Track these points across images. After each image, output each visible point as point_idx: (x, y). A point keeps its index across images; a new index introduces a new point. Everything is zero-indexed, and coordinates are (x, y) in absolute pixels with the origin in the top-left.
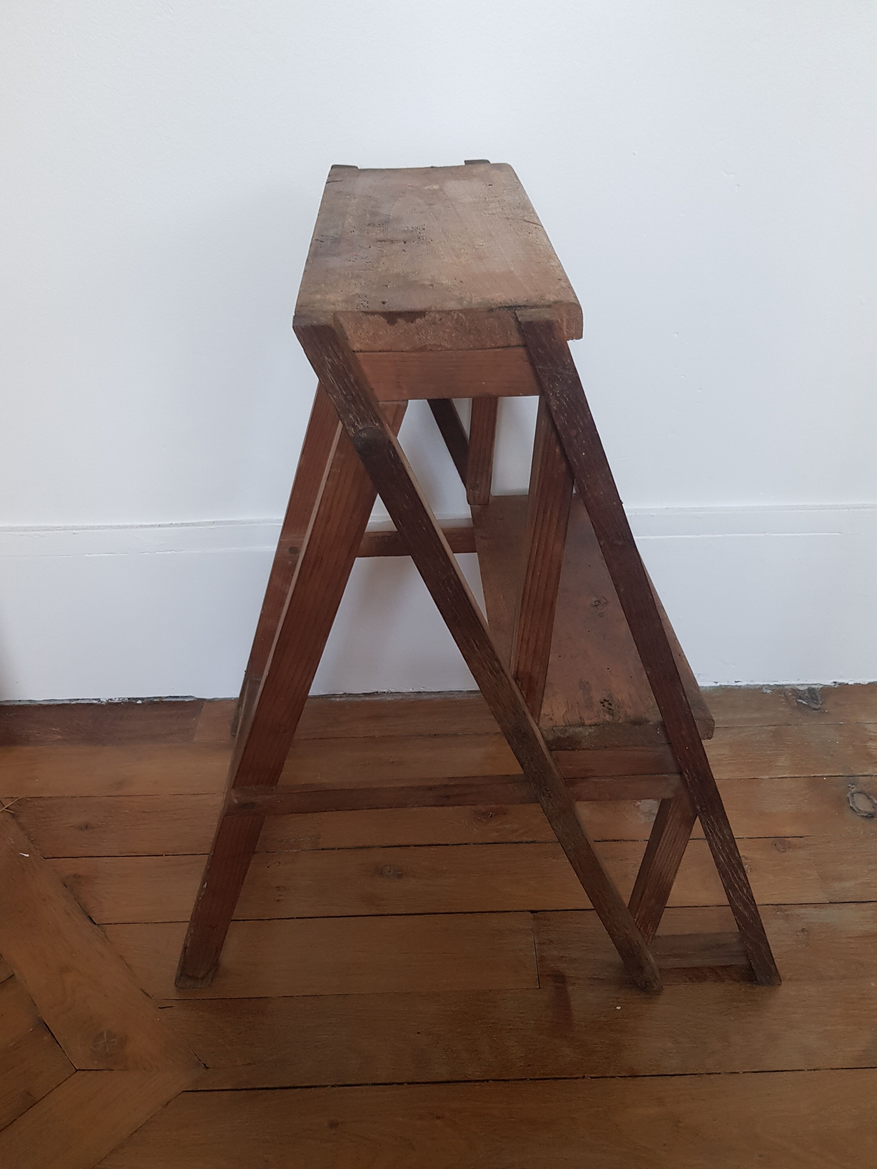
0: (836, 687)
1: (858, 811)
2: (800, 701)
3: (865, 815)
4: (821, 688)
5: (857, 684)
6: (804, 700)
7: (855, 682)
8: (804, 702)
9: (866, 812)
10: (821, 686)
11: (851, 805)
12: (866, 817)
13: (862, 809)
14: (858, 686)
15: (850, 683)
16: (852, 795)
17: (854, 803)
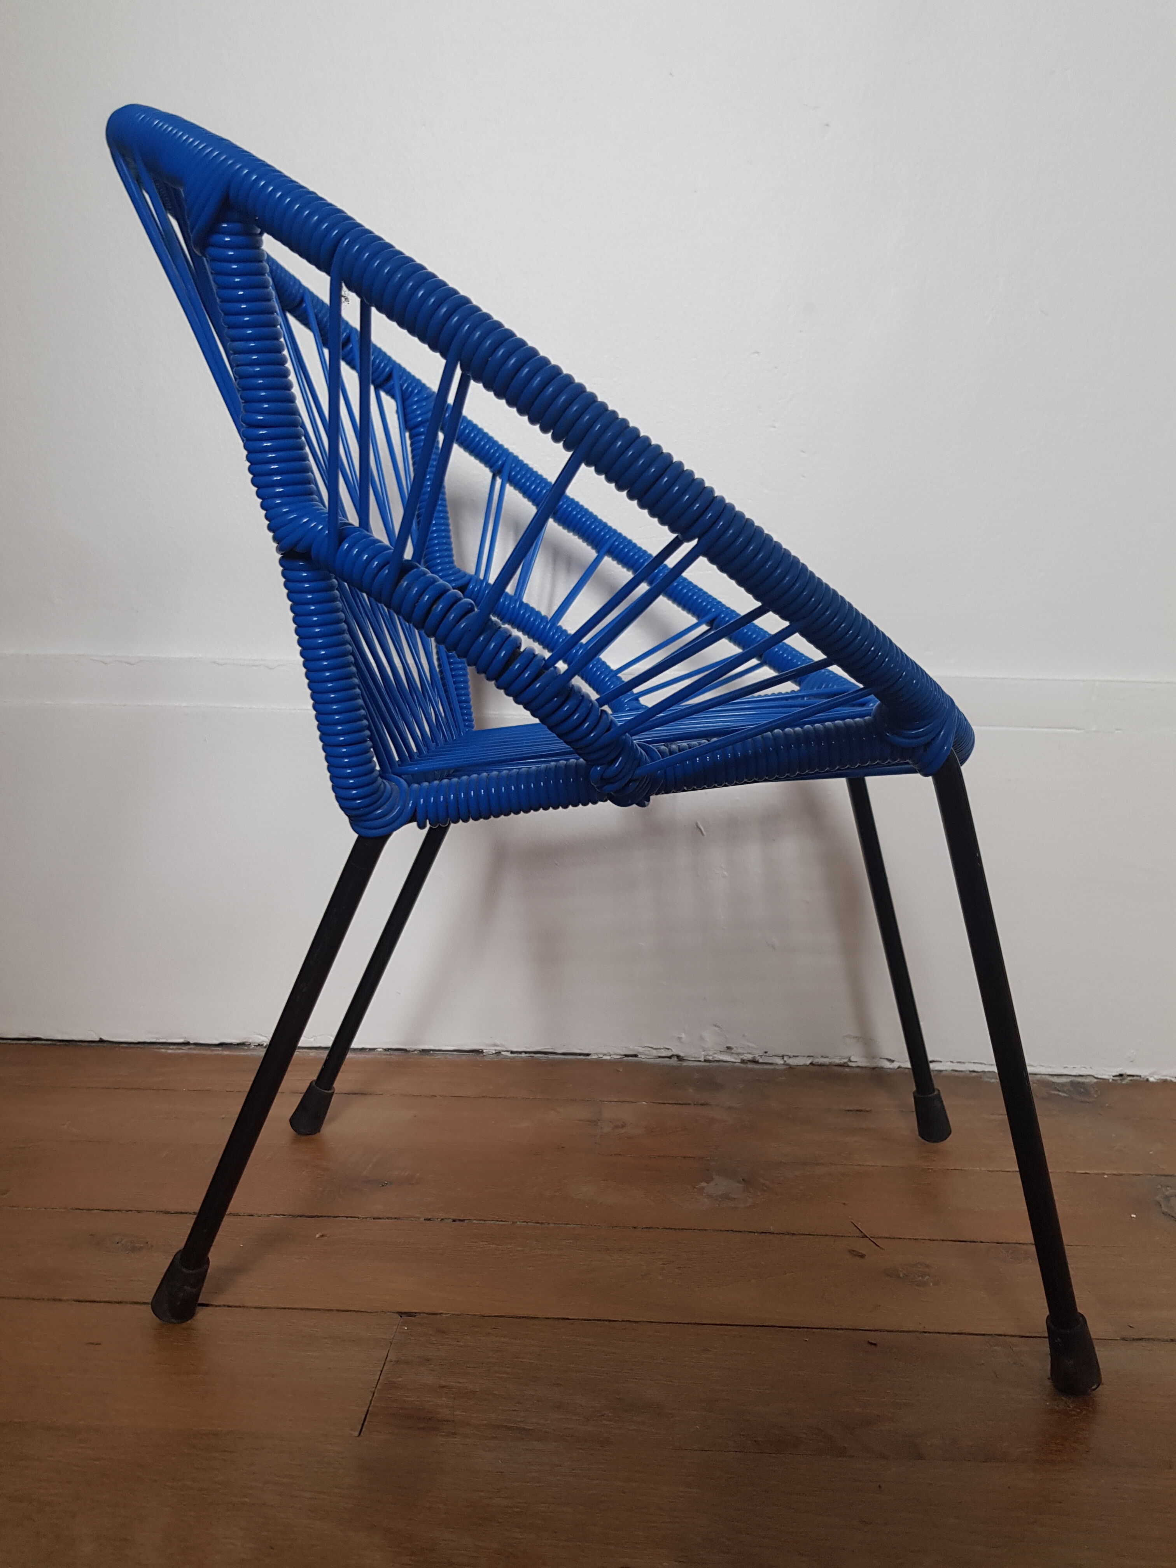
0: (1124, 1082)
2: (1053, 1092)
4: (1096, 1083)
5: (1165, 1081)
6: (1064, 1092)
7: (1162, 1077)
8: (1063, 1094)
10: (1095, 1080)
14: (1166, 1086)
15: (1151, 1079)
16: (1166, 1198)
17: (1170, 1207)
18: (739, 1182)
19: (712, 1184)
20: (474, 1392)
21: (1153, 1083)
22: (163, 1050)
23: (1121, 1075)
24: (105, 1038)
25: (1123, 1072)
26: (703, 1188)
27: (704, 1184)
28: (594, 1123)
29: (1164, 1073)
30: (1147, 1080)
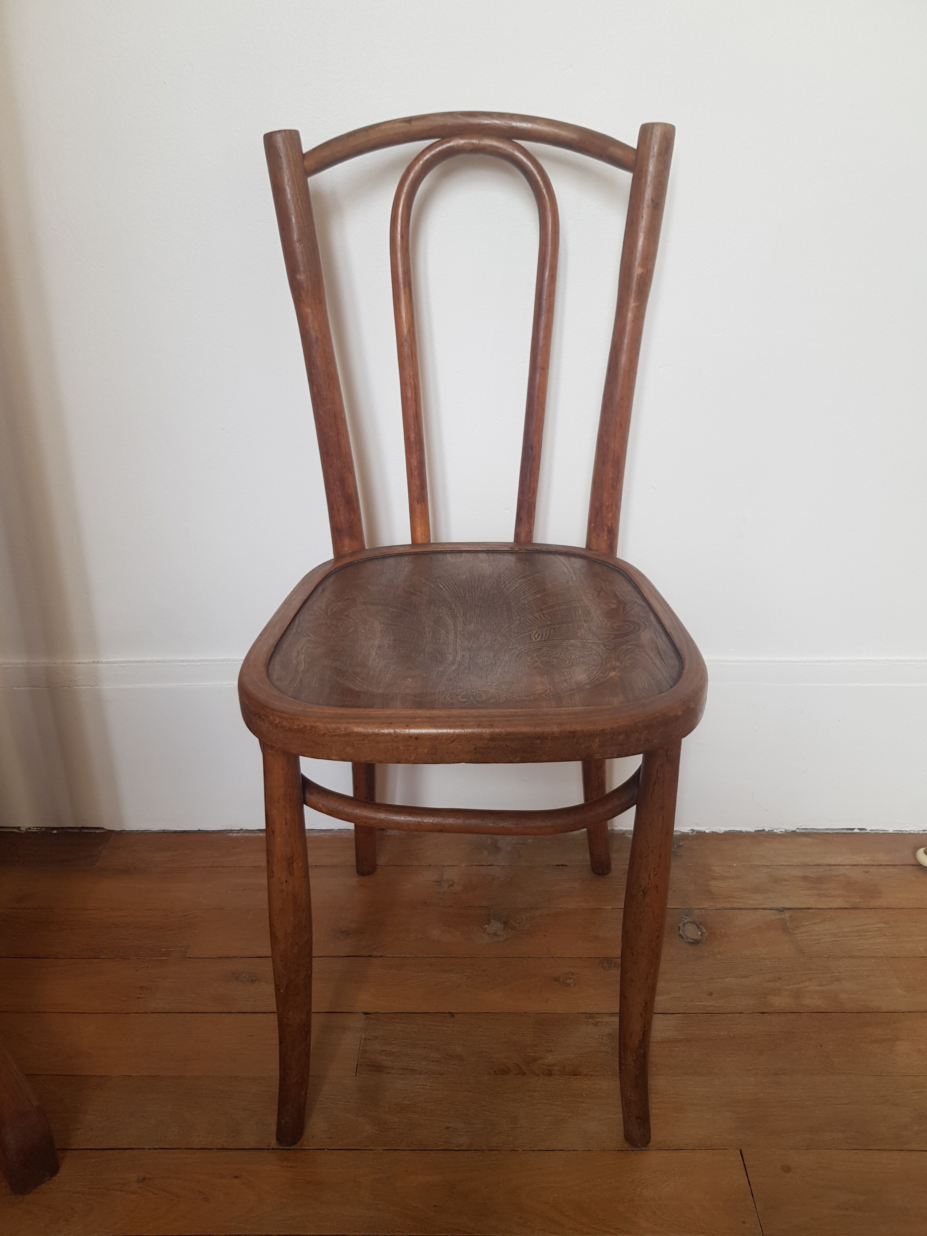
0: (693, 834)
1: (686, 938)
3: (691, 941)
5: (713, 832)
7: (712, 831)
9: (693, 939)
10: (679, 833)
11: (681, 932)
12: (693, 943)
13: (689, 936)
14: (714, 834)
15: (707, 831)
16: (684, 925)
17: (683, 931)
18: (502, 924)
19: (490, 926)
20: (394, 1053)
21: (707, 833)
22: (231, 834)
23: (692, 830)
24: (201, 829)
25: (693, 829)
26: (486, 929)
27: (487, 926)
28: (439, 882)
29: (713, 829)
30: (705, 832)
